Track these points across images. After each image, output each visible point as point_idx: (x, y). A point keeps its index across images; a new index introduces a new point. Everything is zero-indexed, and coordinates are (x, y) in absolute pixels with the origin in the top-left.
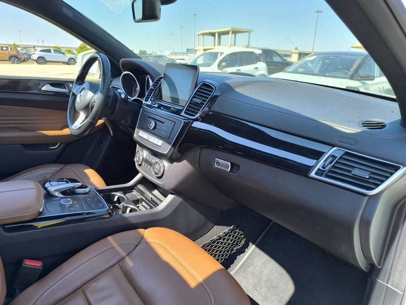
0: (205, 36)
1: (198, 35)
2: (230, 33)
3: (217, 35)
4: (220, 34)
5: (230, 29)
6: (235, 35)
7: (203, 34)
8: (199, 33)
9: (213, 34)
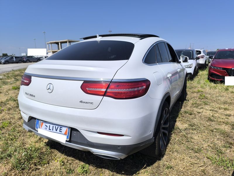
0: (52, 44)
1: (48, 44)
2: (68, 42)
3: (60, 44)
4: (61, 43)
5: (67, 40)
6: (70, 44)
7: (51, 43)
8: (49, 43)
9: (57, 43)
